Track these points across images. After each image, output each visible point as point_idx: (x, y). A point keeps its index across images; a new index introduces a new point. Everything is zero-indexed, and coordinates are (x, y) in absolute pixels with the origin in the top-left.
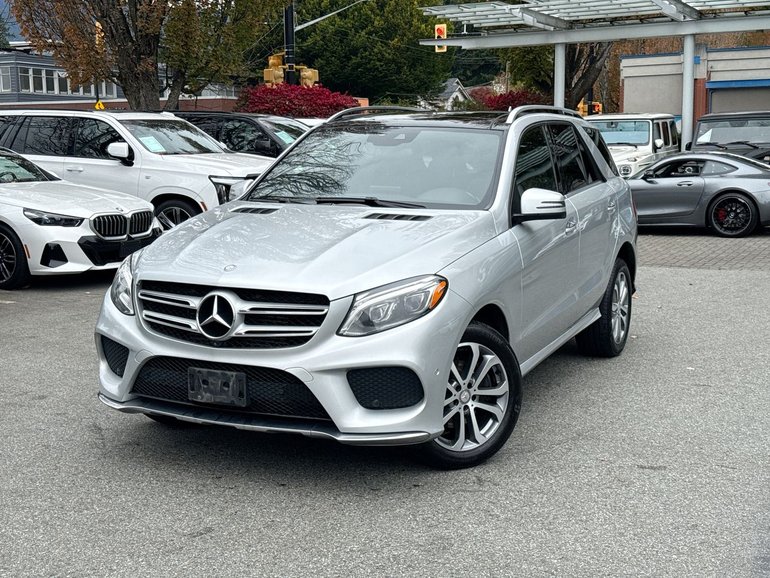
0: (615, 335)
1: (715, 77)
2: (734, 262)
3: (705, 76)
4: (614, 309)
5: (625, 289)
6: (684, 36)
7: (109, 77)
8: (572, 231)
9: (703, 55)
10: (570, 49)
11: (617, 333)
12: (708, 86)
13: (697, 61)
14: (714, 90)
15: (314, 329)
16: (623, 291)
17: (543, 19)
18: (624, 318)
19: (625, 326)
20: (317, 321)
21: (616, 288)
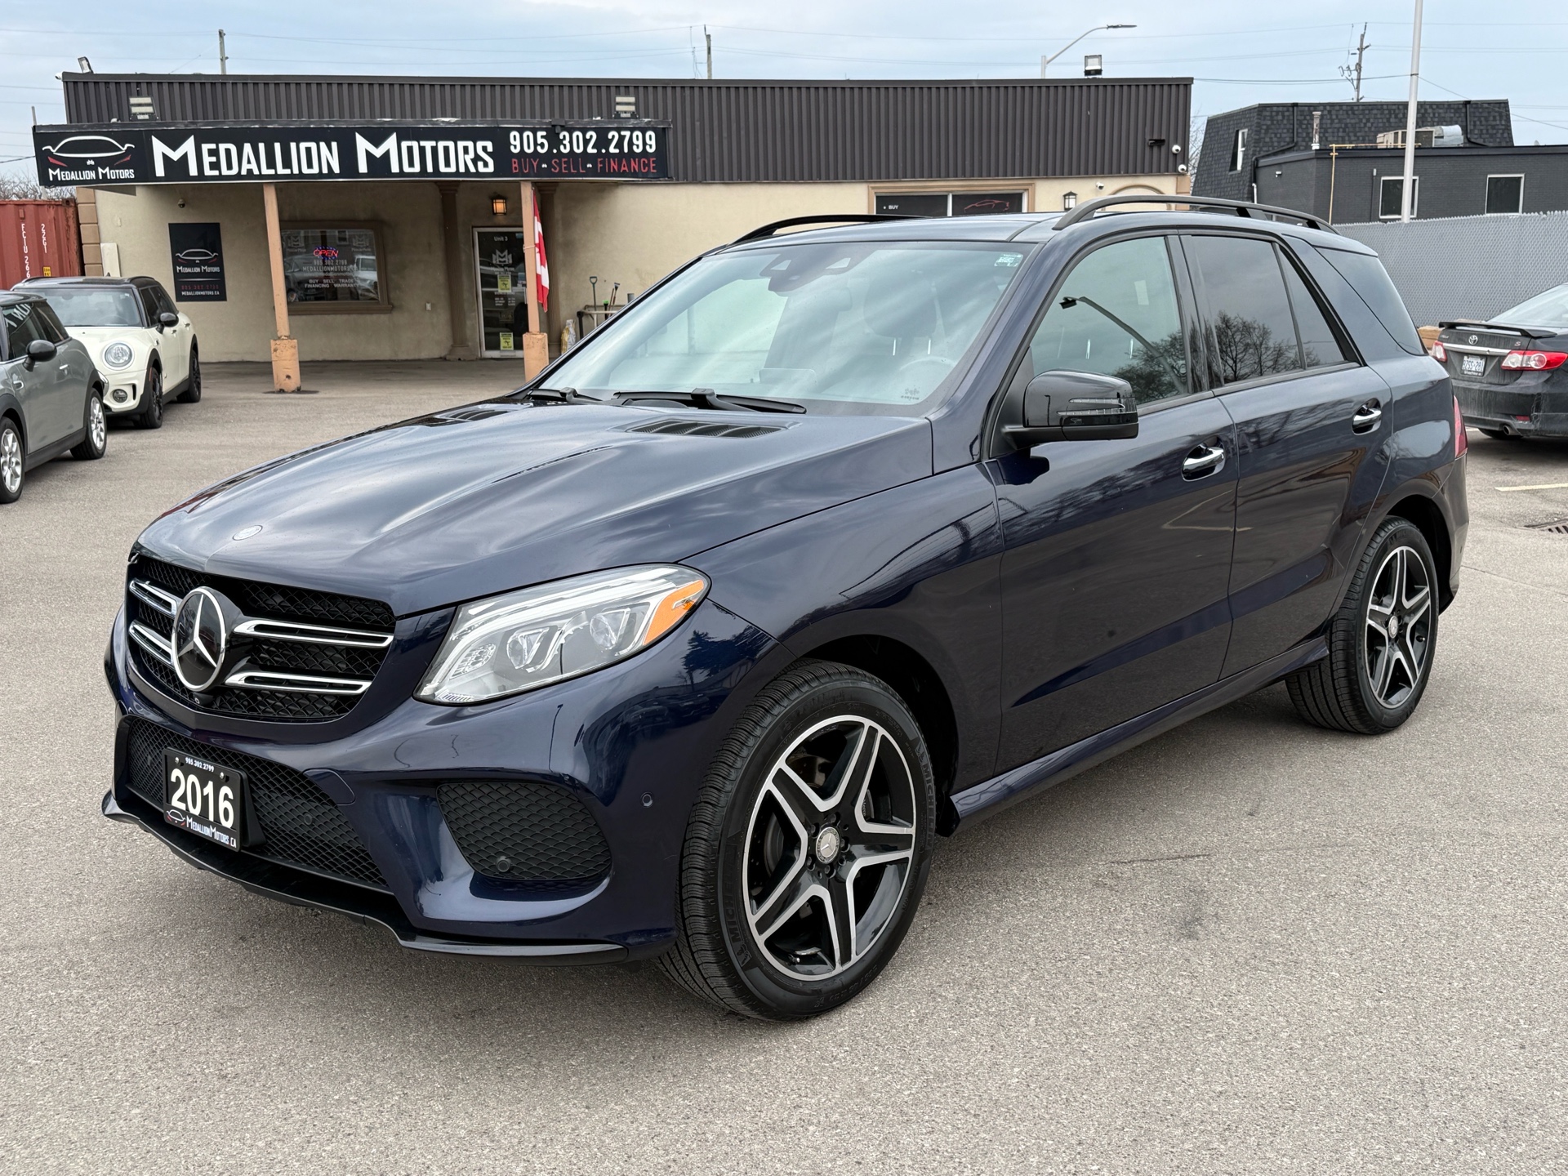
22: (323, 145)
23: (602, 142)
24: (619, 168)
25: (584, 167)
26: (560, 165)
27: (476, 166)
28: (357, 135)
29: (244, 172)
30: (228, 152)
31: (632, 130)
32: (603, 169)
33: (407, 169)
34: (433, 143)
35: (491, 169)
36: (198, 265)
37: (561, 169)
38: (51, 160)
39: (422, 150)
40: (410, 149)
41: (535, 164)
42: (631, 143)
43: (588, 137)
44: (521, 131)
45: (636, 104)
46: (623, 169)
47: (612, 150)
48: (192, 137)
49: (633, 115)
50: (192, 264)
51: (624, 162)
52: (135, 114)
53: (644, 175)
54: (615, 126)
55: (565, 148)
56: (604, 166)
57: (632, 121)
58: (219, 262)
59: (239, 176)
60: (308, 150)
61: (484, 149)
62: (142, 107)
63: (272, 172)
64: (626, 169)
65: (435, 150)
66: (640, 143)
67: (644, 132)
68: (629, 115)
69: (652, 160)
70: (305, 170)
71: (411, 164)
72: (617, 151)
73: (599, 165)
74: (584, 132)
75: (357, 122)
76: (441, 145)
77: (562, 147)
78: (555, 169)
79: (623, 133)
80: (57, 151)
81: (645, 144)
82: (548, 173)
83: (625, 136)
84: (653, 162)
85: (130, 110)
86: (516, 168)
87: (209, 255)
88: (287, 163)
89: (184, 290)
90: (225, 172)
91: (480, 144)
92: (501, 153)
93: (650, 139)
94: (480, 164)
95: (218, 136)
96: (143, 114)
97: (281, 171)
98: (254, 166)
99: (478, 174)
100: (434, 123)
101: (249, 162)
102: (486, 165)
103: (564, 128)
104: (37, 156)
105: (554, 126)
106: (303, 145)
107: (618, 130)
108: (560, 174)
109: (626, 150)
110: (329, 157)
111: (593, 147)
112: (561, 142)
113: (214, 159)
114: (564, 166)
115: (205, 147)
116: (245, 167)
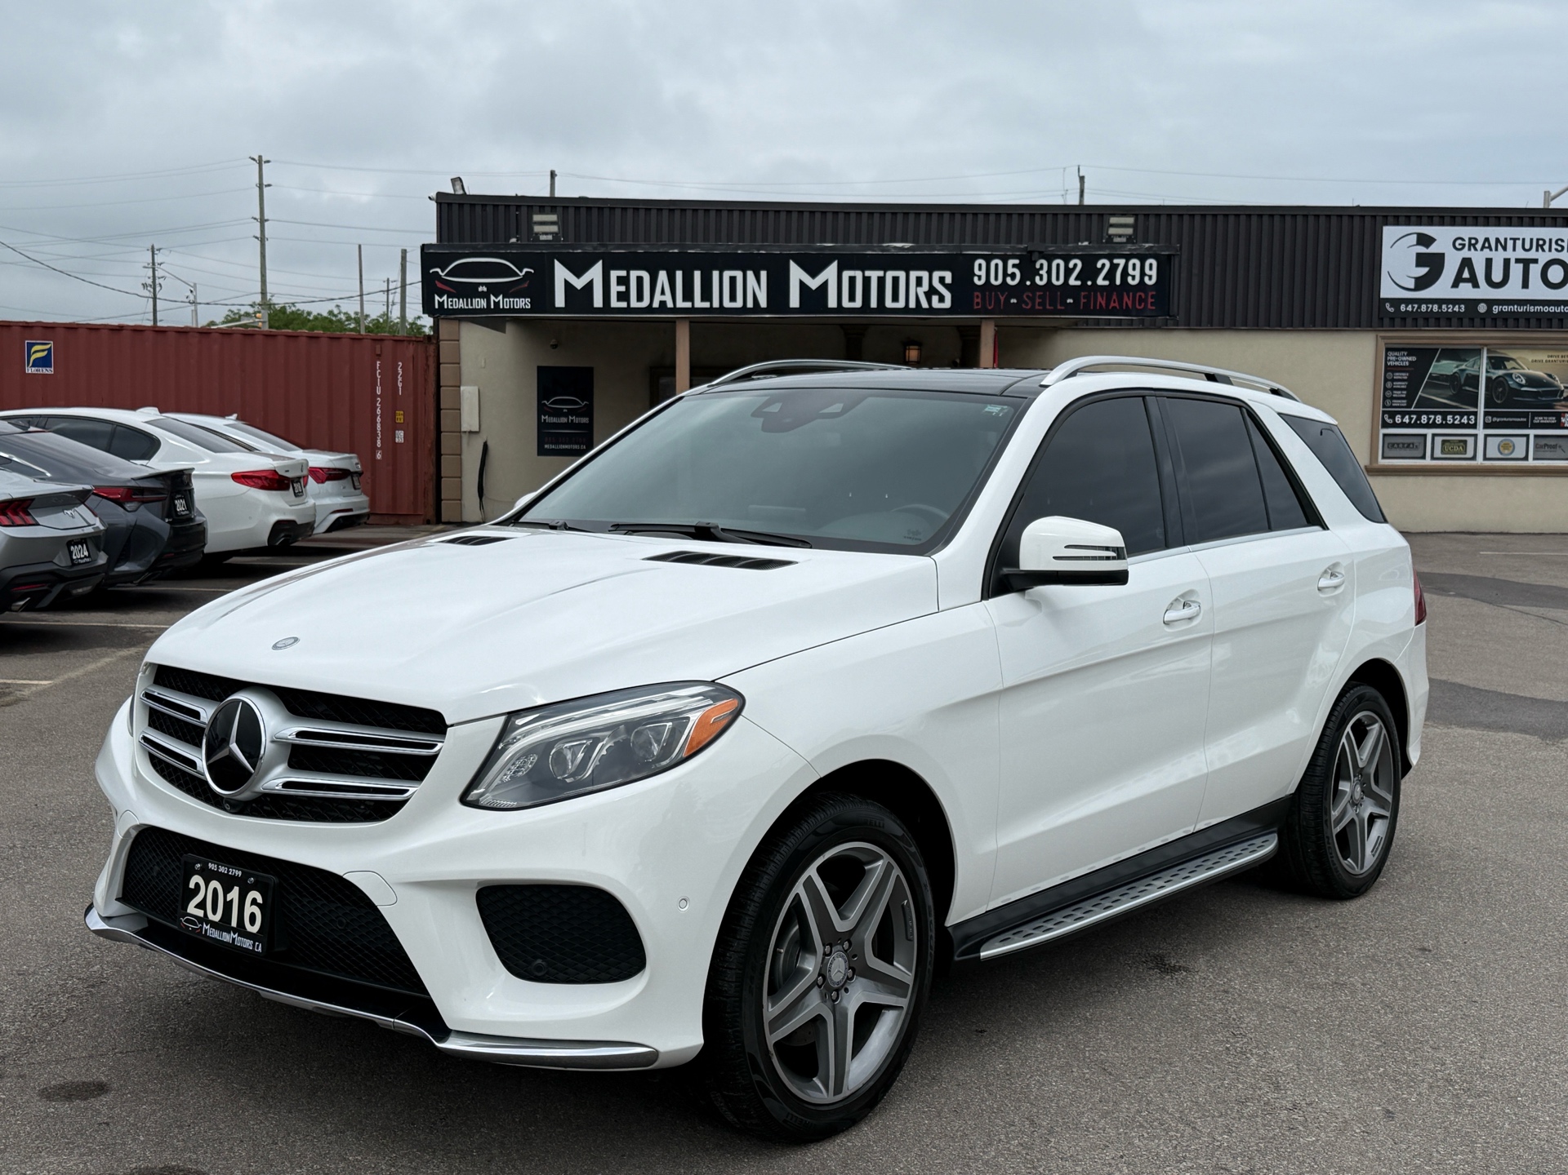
22: (750, 274)
23: (1089, 272)
24: (1108, 304)
25: (1064, 303)
26: (1032, 299)
27: (929, 301)
28: (792, 264)
29: (656, 305)
30: (640, 280)
31: (1128, 258)
32: (1087, 305)
33: (846, 304)
34: (881, 273)
35: (947, 304)
36: (566, 415)
37: (1033, 306)
38: (439, 285)
39: (867, 281)
40: (852, 280)
41: (1002, 299)
42: (1125, 273)
43: (1071, 265)
44: (988, 259)
45: (1135, 226)
46: (1112, 304)
47: (1100, 281)
48: (601, 262)
49: (1130, 239)
50: (558, 413)
51: (1114, 297)
52: (537, 234)
53: (1138, 313)
54: (1106, 252)
55: (1041, 279)
56: (1089, 301)
57: (1129, 246)
58: (588, 412)
59: (649, 309)
60: (733, 280)
61: (942, 280)
62: (546, 227)
63: (688, 305)
64: (1116, 305)
65: (881, 281)
66: (1137, 273)
67: (1143, 259)
68: (1124, 240)
69: (1150, 294)
70: (727, 304)
71: (852, 298)
72: (1106, 283)
73: (1083, 301)
74: (1066, 261)
75: (793, 248)
76: (890, 275)
77: (1037, 278)
78: (1027, 304)
79: (1116, 261)
80: (446, 275)
81: (1143, 274)
82: (1017, 309)
83: (1118, 265)
84: (1152, 297)
85: (530, 229)
86: (978, 304)
87: (577, 403)
88: (707, 295)
89: (547, 443)
90: (634, 304)
91: (937, 275)
92: (962, 287)
93: (1151, 268)
94: (935, 299)
95: (629, 262)
96: (546, 234)
97: (699, 304)
98: (668, 298)
99: (931, 310)
100: (884, 249)
101: (663, 293)
102: (942, 299)
103: (1043, 256)
104: (424, 281)
105: (1031, 253)
106: (727, 274)
107: (1110, 257)
108: (1033, 311)
109: (1118, 282)
110: (755, 288)
111: (1076, 279)
112: (1037, 272)
113: (622, 289)
114: (1038, 300)
115: (614, 274)
116: (658, 298)
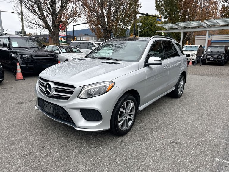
0: (179, 93)
1: (213, 40)
2: (212, 75)
3: (211, 40)
4: (179, 87)
5: (183, 82)
6: (207, 30)
7: (103, 37)
8: (166, 68)
9: (211, 36)
10: (184, 33)
11: (180, 93)
12: (211, 41)
13: (209, 37)
14: (212, 42)
15: (71, 95)
16: (182, 83)
17: (179, 27)
18: (182, 89)
19: (182, 91)
20: (71, 93)
21: (180, 82)
